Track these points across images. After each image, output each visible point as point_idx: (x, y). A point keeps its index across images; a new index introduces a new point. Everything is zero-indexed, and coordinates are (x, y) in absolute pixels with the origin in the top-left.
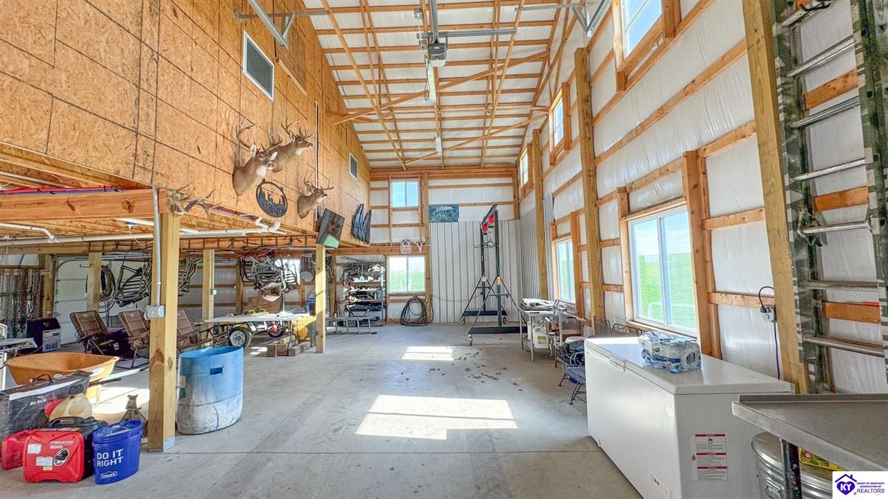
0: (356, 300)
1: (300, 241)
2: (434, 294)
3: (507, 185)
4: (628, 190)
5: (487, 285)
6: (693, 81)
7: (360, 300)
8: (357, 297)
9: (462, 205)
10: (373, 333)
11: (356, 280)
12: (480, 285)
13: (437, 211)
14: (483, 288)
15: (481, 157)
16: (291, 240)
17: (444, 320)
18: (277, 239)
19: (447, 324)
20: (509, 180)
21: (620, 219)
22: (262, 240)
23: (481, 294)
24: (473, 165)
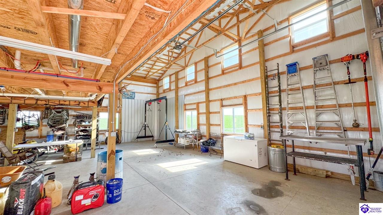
0: (83, 134)
1: (85, 104)
2: (122, 130)
3: (155, 87)
4: (223, 100)
5: (147, 126)
6: (245, 81)
7: (85, 134)
8: (84, 133)
9: (137, 93)
10: (101, 149)
11: (83, 124)
12: (144, 126)
13: (125, 94)
14: (145, 127)
15: (147, 75)
16: (80, 103)
17: (126, 141)
18: (70, 102)
19: (128, 143)
20: (155, 85)
21: (221, 107)
22: (60, 101)
23: (144, 129)
24: (142, 77)
